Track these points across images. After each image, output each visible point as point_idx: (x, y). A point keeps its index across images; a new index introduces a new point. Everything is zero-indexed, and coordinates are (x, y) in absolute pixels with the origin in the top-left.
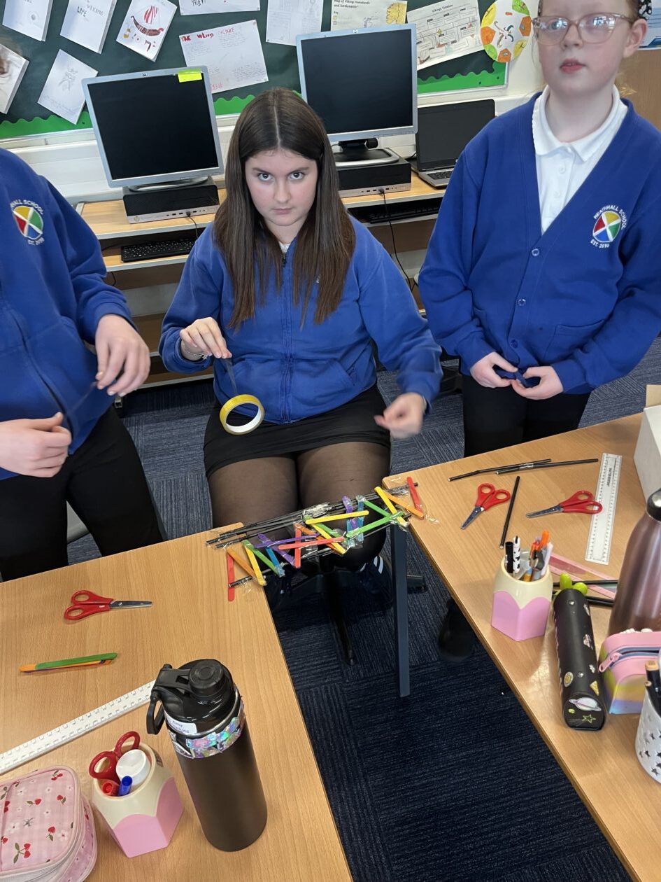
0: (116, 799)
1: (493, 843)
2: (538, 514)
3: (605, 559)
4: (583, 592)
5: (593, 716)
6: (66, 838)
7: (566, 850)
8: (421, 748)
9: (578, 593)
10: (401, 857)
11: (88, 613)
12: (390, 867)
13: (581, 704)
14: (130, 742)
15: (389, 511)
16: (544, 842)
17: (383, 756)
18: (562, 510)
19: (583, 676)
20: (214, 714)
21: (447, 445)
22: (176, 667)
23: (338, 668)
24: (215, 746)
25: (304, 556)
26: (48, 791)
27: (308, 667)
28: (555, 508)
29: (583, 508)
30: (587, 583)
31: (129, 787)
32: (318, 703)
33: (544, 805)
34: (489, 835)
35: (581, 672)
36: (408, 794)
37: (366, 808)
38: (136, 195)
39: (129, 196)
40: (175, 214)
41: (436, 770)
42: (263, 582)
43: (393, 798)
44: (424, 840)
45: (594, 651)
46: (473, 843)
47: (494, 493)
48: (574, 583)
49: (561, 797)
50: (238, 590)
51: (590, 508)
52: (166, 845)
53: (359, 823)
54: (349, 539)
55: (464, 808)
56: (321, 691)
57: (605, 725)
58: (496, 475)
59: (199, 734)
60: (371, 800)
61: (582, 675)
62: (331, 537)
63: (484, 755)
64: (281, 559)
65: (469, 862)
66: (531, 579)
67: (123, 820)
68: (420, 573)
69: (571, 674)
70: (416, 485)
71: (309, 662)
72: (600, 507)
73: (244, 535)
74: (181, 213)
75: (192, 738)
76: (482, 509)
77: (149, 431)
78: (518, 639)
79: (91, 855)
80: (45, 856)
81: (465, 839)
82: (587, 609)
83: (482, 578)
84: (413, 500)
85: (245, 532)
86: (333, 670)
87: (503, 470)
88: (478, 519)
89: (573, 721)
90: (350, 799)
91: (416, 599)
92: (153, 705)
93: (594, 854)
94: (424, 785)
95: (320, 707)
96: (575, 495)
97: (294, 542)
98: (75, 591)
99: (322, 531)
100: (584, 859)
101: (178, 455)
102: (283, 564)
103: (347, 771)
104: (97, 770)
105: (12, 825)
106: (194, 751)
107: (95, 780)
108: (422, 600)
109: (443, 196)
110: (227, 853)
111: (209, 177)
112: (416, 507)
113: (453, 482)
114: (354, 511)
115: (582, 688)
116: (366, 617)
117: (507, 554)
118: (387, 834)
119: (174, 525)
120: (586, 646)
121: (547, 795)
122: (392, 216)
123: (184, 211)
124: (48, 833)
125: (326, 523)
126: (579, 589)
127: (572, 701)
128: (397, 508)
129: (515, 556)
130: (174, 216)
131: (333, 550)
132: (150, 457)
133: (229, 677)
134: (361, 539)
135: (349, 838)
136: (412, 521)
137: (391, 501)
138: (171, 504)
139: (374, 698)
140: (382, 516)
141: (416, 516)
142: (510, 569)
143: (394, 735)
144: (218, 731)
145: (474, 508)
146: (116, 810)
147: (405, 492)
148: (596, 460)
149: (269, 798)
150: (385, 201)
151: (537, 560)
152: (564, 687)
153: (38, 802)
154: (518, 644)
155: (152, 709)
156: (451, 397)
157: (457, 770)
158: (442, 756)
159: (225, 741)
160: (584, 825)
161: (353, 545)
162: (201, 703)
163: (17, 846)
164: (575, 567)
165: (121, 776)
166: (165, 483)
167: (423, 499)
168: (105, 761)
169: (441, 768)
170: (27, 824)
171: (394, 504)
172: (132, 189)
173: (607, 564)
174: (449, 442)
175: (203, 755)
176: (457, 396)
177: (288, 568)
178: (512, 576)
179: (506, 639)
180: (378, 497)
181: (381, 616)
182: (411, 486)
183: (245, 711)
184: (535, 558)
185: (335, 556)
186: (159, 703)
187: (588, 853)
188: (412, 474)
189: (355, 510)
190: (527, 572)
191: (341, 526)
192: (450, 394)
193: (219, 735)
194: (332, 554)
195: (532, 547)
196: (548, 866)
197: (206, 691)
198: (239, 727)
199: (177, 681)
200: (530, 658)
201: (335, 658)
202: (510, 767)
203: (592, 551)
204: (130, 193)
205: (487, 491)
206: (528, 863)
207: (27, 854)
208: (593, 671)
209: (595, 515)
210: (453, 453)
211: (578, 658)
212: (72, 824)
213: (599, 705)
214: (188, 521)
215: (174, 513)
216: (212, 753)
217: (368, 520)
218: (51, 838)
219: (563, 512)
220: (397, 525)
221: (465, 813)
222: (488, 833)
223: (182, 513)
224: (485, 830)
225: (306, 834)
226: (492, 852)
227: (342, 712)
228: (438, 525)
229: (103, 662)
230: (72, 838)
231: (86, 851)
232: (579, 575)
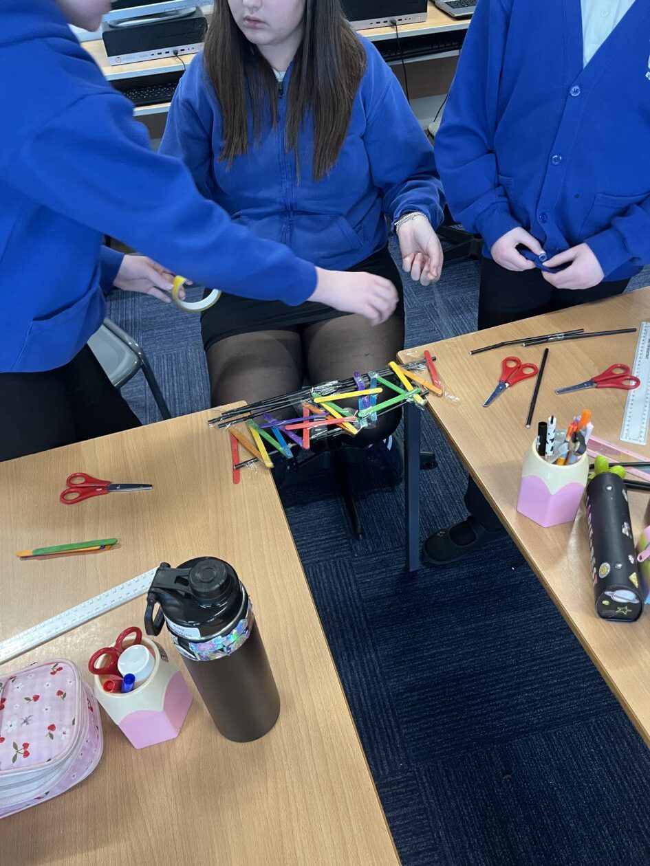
0: (118, 696)
1: (501, 709)
2: (568, 390)
3: (642, 439)
4: (620, 475)
5: (628, 608)
6: (67, 736)
7: (574, 718)
8: (430, 620)
9: (616, 477)
10: (409, 722)
11: (85, 496)
12: (399, 731)
13: (615, 596)
14: (133, 636)
15: (404, 388)
16: (550, 709)
17: (392, 628)
18: (595, 385)
19: (622, 567)
20: (221, 617)
21: (460, 316)
22: (174, 566)
23: (346, 543)
24: (222, 650)
25: (313, 437)
26: (47, 686)
27: (316, 542)
28: (587, 383)
29: (619, 383)
30: (624, 465)
31: (132, 685)
32: (327, 577)
33: (551, 674)
34: (497, 702)
35: (619, 563)
36: (417, 663)
37: (376, 675)
38: (116, 31)
39: (109, 32)
40: (161, 54)
41: (444, 641)
42: (270, 464)
43: (402, 667)
44: (432, 706)
45: (632, 540)
46: (480, 709)
47: (520, 367)
48: (611, 465)
49: (569, 667)
50: (242, 471)
51: (625, 383)
52: (175, 736)
53: (369, 690)
54: (361, 418)
55: (473, 676)
56: (330, 565)
57: (641, 617)
58: (521, 347)
59: (203, 638)
60: (381, 668)
61: (620, 566)
62: (341, 417)
63: (492, 628)
64: (288, 440)
65: (477, 727)
66: (565, 463)
67: (128, 717)
68: (429, 450)
69: (608, 565)
70: (434, 359)
71: (318, 537)
72: (638, 382)
73: (249, 414)
74: (168, 52)
75: (196, 642)
76: (507, 385)
77: (146, 303)
78: (545, 525)
79: (96, 747)
80: (46, 755)
81: (473, 705)
82: (625, 494)
83: (505, 460)
84: (431, 375)
85: (250, 411)
86: (342, 544)
87: (530, 342)
88: (502, 396)
89: (604, 612)
90: (360, 667)
91: (425, 476)
92: (151, 608)
93: (602, 723)
94: (432, 656)
95: (329, 581)
96: (609, 369)
97: (302, 422)
98: (70, 473)
99: (331, 409)
100: (592, 728)
101: (178, 328)
102: (290, 445)
103: (356, 642)
104: (97, 666)
105: (9, 723)
106: (199, 654)
107: (96, 677)
108: (432, 476)
109: (467, 27)
110: (239, 744)
111: (197, 8)
112: (434, 383)
113: (475, 356)
114: (366, 388)
115: (620, 580)
116: (374, 493)
117: (539, 435)
118: (397, 700)
119: (177, 401)
120: (626, 535)
121: (556, 665)
122: (404, 53)
123: (171, 49)
124: (48, 731)
125: (335, 402)
126: (616, 472)
127: (608, 593)
128: (413, 385)
129: (549, 438)
130: (160, 56)
131: (343, 430)
132: (148, 330)
133: (233, 576)
134: (375, 418)
135: (359, 703)
136: (430, 398)
137: (406, 377)
138: (173, 379)
139: (383, 572)
140: (397, 394)
141: (434, 393)
142: (542, 451)
143: (404, 608)
144: (223, 635)
145: (497, 384)
146: (120, 706)
147: (422, 367)
148: (634, 330)
149: (281, 689)
150: (397, 34)
151: (578, 444)
152: (599, 578)
153: (36, 698)
154: (546, 531)
155: (149, 611)
156: (465, 263)
157: (465, 641)
158: (450, 628)
159: (232, 643)
160: (592, 694)
161: (365, 424)
162: (204, 607)
163: (15, 746)
164: (608, 447)
165: (124, 673)
166: (165, 357)
167: (440, 373)
168: (106, 657)
169: (449, 640)
170: (25, 722)
171: (410, 380)
172: (112, 24)
173: (644, 444)
174: (462, 313)
175: (208, 658)
176: (472, 262)
177: (296, 450)
178: (544, 459)
179: (533, 524)
180: (392, 373)
181: (390, 492)
182: (428, 361)
183: (254, 610)
184: (575, 441)
185: (346, 436)
186: (157, 606)
187: (596, 721)
188: (429, 347)
189: (368, 387)
190: (562, 456)
191: (353, 405)
192: (462, 261)
193: (225, 638)
194: (342, 435)
195: (569, 428)
196: (555, 732)
197: (209, 595)
198: (247, 629)
199: (175, 582)
200: (558, 545)
201: (344, 533)
202: (518, 638)
203: (628, 430)
204: (109, 29)
205: (512, 365)
206: (536, 729)
207: (26, 754)
208: (632, 562)
209: (632, 390)
210: (466, 325)
211: (616, 548)
212: (74, 720)
213: (638, 597)
214: (190, 396)
215: (176, 389)
216: (219, 656)
217: (382, 398)
218: (51, 736)
219: (596, 387)
220: (413, 403)
221: (473, 681)
222: (495, 700)
223: (184, 388)
224: (493, 697)
225: (321, 725)
226: (500, 718)
227: (351, 585)
228: (458, 403)
229: (103, 547)
230: (74, 734)
231: (91, 745)
232: (612, 456)
